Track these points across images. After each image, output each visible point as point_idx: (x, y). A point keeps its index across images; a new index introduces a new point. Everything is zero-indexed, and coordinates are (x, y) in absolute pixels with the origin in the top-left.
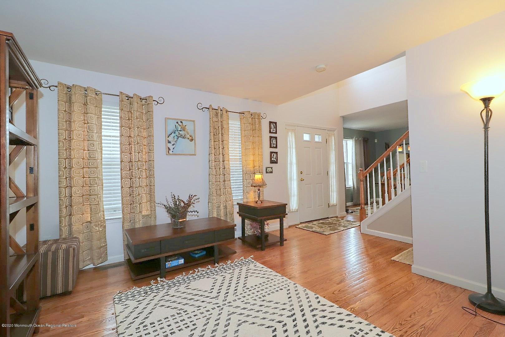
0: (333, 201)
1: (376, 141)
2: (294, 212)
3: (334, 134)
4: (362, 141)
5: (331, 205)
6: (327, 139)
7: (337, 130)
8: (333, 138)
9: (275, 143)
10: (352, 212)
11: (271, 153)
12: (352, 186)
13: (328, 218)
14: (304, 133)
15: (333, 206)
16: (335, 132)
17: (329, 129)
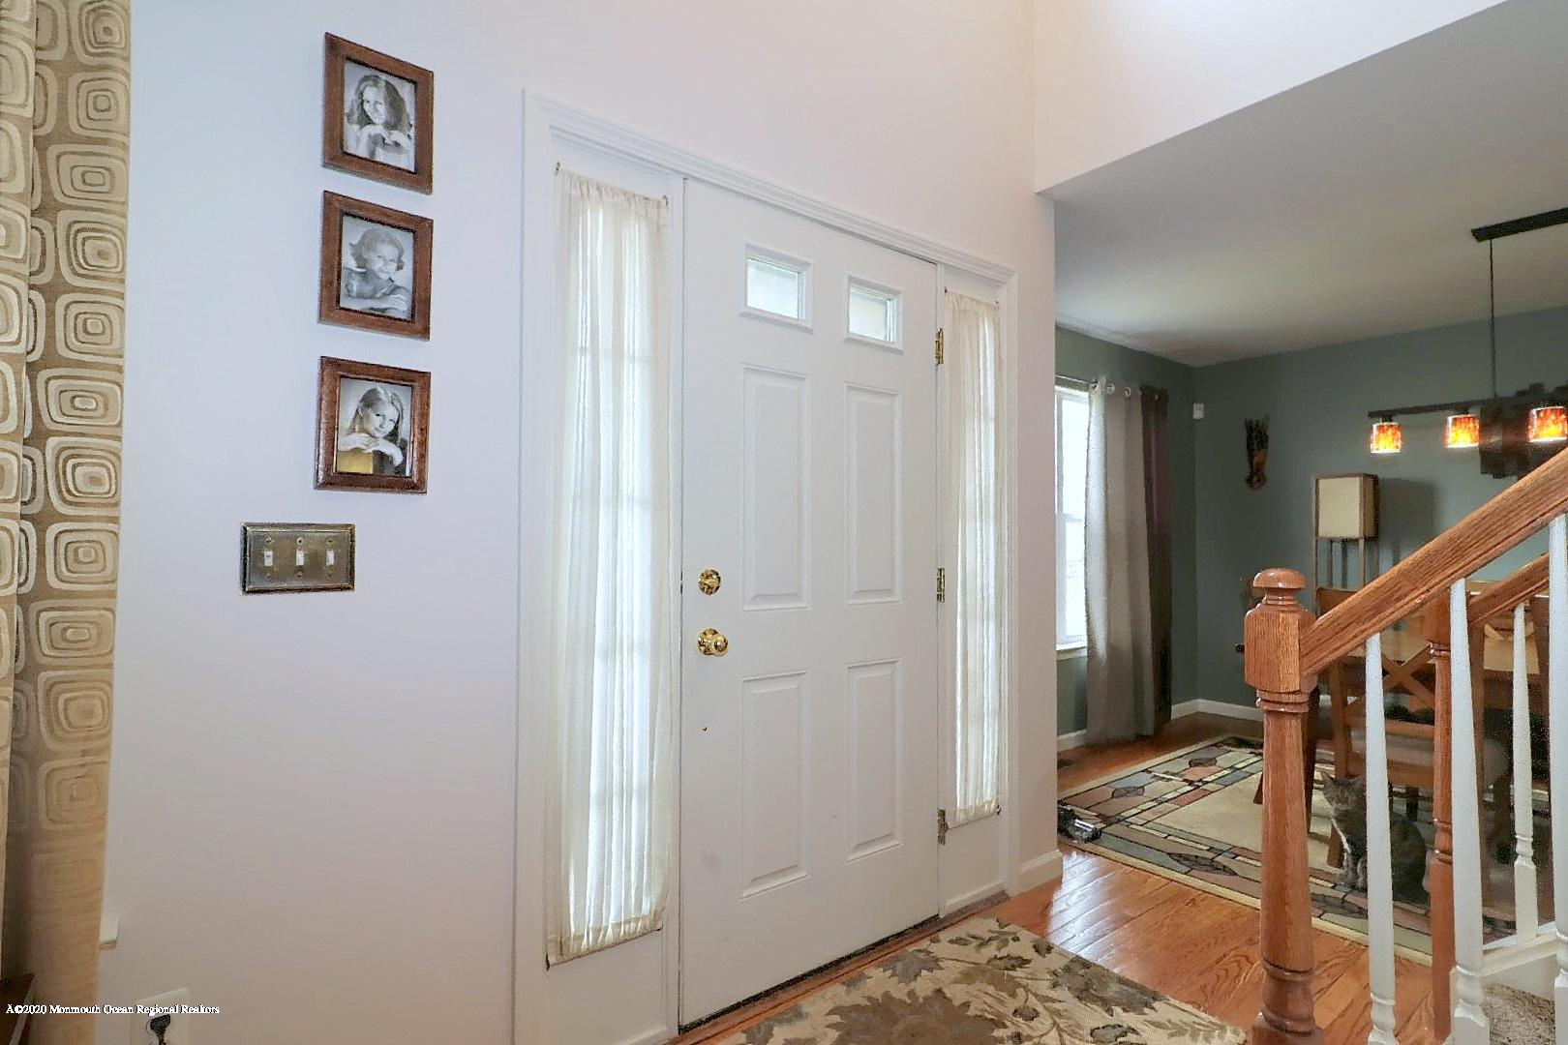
0: (971, 786)
1: (1198, 413)
2: (616, 944)
3: (995, 308)
4: (1138, 406)
5: (961, 817)
6: (940, 334)
7: (1014, 281)
8: (987, 331)
9: (404, 278)
10: (1095, 836)
11: (337, 371)
12: (1084, 643)
13: (930, 926)
14: (756, 252)
15: (978, 818)
16: (1002, 295)
17: (957, 264)
